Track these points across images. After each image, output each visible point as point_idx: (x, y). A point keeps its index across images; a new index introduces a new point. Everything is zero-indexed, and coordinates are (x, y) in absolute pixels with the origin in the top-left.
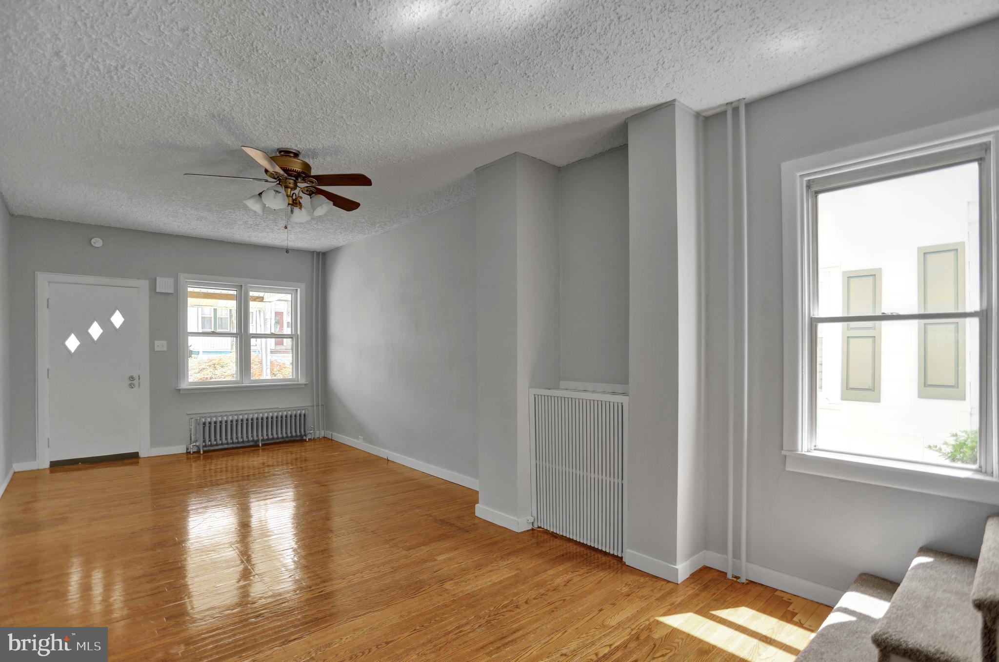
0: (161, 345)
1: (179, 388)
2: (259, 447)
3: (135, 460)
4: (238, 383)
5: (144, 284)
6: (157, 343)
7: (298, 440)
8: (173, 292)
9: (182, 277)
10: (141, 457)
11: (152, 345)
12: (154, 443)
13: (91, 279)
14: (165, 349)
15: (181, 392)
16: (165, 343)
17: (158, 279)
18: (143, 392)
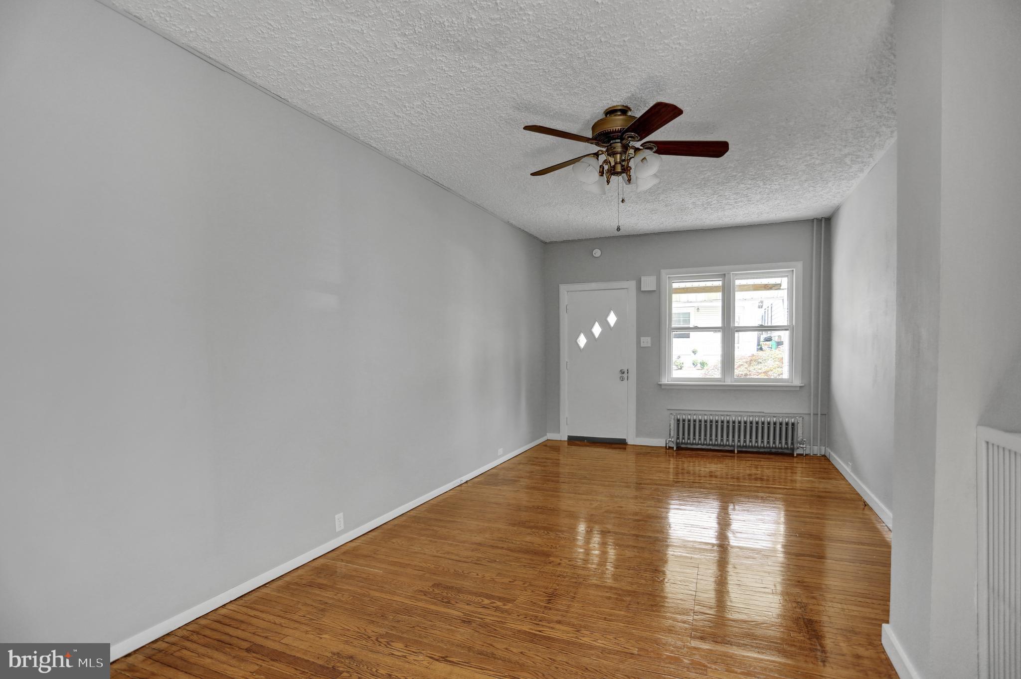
0: (646, 341)
1: (660, 383)
2: (735, 453)
3: (624, 446)
4: (720, 381)
5: (632, 284)
6: (642, 339)
7: (787, 454)
8: (655, 289)
9: (664, 272)
10: (629, 444)
11: (638, 342)
12: (639, 433)
13: (593, 285)
14: (649, 345)
15: (663, 387)
16: (649, 339)
17: (643, 278)
18: (631, 385)
